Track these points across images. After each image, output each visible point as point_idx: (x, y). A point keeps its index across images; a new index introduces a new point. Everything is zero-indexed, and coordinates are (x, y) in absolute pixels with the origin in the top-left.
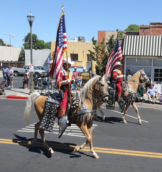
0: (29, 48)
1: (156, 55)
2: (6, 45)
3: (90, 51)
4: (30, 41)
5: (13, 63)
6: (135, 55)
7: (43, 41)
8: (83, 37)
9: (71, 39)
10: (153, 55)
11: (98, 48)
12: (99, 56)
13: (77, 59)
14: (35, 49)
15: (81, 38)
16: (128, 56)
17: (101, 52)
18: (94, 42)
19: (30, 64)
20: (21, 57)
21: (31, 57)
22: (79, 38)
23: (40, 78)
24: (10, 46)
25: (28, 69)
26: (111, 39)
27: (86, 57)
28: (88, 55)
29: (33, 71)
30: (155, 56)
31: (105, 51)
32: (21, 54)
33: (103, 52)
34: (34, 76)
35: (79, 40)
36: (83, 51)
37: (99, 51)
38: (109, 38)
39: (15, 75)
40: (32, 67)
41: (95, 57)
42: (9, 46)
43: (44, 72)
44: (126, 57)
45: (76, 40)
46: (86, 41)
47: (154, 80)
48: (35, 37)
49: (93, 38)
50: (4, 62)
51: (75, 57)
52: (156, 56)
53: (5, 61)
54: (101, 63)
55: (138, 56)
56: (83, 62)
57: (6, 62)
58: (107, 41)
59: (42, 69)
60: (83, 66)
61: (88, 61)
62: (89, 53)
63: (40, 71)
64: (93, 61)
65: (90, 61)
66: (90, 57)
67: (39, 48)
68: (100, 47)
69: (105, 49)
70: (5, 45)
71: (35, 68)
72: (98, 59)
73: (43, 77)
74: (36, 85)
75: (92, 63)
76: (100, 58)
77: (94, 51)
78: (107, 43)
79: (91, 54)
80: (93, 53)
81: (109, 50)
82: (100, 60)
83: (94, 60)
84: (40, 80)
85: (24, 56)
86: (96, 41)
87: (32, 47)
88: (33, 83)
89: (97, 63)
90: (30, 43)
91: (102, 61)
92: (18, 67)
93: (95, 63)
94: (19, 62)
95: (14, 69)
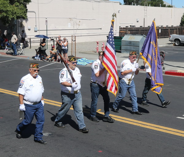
2: (166, 6)
5: (174, 28)
24: (171, 7)
39: (176, 44)
42: (169, 6)
50: (163, 28)
53: (165, 26)
57: (166, 28)
70: (164, 6)
92: (179, 34)
94: (181, 27)
95: (174, 36)
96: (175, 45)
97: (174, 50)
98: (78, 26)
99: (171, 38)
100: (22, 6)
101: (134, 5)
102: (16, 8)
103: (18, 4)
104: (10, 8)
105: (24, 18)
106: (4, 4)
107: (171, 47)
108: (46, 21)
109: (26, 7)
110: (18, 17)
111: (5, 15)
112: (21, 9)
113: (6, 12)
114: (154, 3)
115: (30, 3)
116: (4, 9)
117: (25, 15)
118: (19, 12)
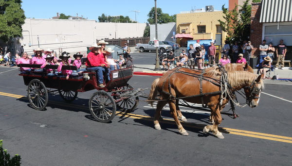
0: (154, 23)
3: (219, 21)
4: (155, 15)
5: (138, 39)
6: (277, 22)
7: (168, 14)
8: (211, 6)
9: (198, 10)
11: (229, 17)
12: (231, 26)
13: (205, 31)
14: (160, 23)
15: (209, 7)
16: (267, 23)
17: (232, 21)
18: (225, 10)
19: (155, 39)
20: (146, 33)
21: (156, 31)
22: (207, 7)
23: (165, 54)
24: (136, 22)
25: (154, 44)
26: (245, 5)
27: (215, 28)
28: (217, 26)
29: (158, 46)
31: (237, 19)
32: (146, 29)
33: (235, 20)
34: (159, 51)
35: (207, 9)
36: (212, 22)
37: (230, 20)
38: (242, 4)
40: (158, 42)
41: (226, 28)
42: (134, 22)
43: (169, 47)
44: (264, 25)
45: (204, 10)
46: (215, 11)
48: (159, 11)
49: (223, 6)
51: (202, 29)
53: (132, 37)
54: (232, 34)
55: (280, 22)
56: (212, 34)
57: (132, 39)
58: (240, 8)
59: (167, 43)
60: (212, 38)
61: (217, 32)
62: (219, 23)
63: (166, 46)
64: (223, 32)
65: (220, 32)
66: (220, 28)
67: (163, 22)
68: (231, 16)
69: (238, 18)
70: (131, 22)
71: (160, 43)
72: (229, 29)
73: (168, 52)
74: (161, 60)
75: (221, 35)
76: (231, 28)
77: (224, 20)
78: (240, 11)
79: (221, 24)
80: (223, 23)
81: (242, 18)
82: (232, 31)
83: (225, 31)
84: (165, 55)
85: (149, 32)
86: (226, 9)
87: (156, 22)
88: (158, 59)
89: (228, 33)
90: (154, 18)
91: (235, 31)
92: (143, 43)
93: (225, 35)
94: (144, 38)
95: (139, 45)
96: (141, 52)
97: (139, 56)
98: (63, 40)
99: (137, 47)
100: (18, 27)
101: (107, 22)
102: (13, 28)
103: (15, 25)
104: (8, 29)
105: (20, 36)
106: (3, 26)
107: (137, 53)
108: (38, 38)
109: (21, 27)
110: (15, 36)
111: (5, 34)
112: (17, 29)
113: (5, 32)
114: (123, 20)
115: (24, 24)
116: (4, 30)
117: (21, 34)
118: (16, 32)
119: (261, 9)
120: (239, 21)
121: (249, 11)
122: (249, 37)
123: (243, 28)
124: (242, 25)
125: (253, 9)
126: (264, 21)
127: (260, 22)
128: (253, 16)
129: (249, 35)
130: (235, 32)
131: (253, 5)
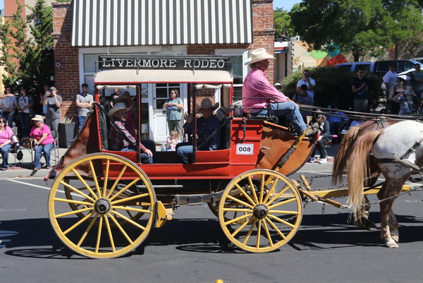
1: (157, 42)
6: (105, 46)
10: (150, 42)
11: (6, 30)
12: (11, 52)
16: (87, 47)
17: (14, 40)
26: (39, 6)
30: (154, 45)
31: (25, 37)
33: (20, 40)
37: (9, 38)
38: (33, 4)
44: (81, 51)
47: (155, 106)
52: (158, 45)
54: (16, 70)
55: (112, 46)
58: (29, 12)
68: (10, 28)
69: (26, 33)
72: (8, 59)
76: (13, 56)
78: (29, 18)
81: (35, 35)
82: (15, 63)
89: (6, 69)
91: (21, 63)
119: (72, 17)
120: (28, 42)
121: (48, 19)
122: (52, 78)
123: (38, 58)
124: (36, 51)
125: (55, 15)
126: (80, 44)
127: (73, 44)
128: (57, 31)
129: (53, 74)
130: (22, 67)
131: (55, 6)
